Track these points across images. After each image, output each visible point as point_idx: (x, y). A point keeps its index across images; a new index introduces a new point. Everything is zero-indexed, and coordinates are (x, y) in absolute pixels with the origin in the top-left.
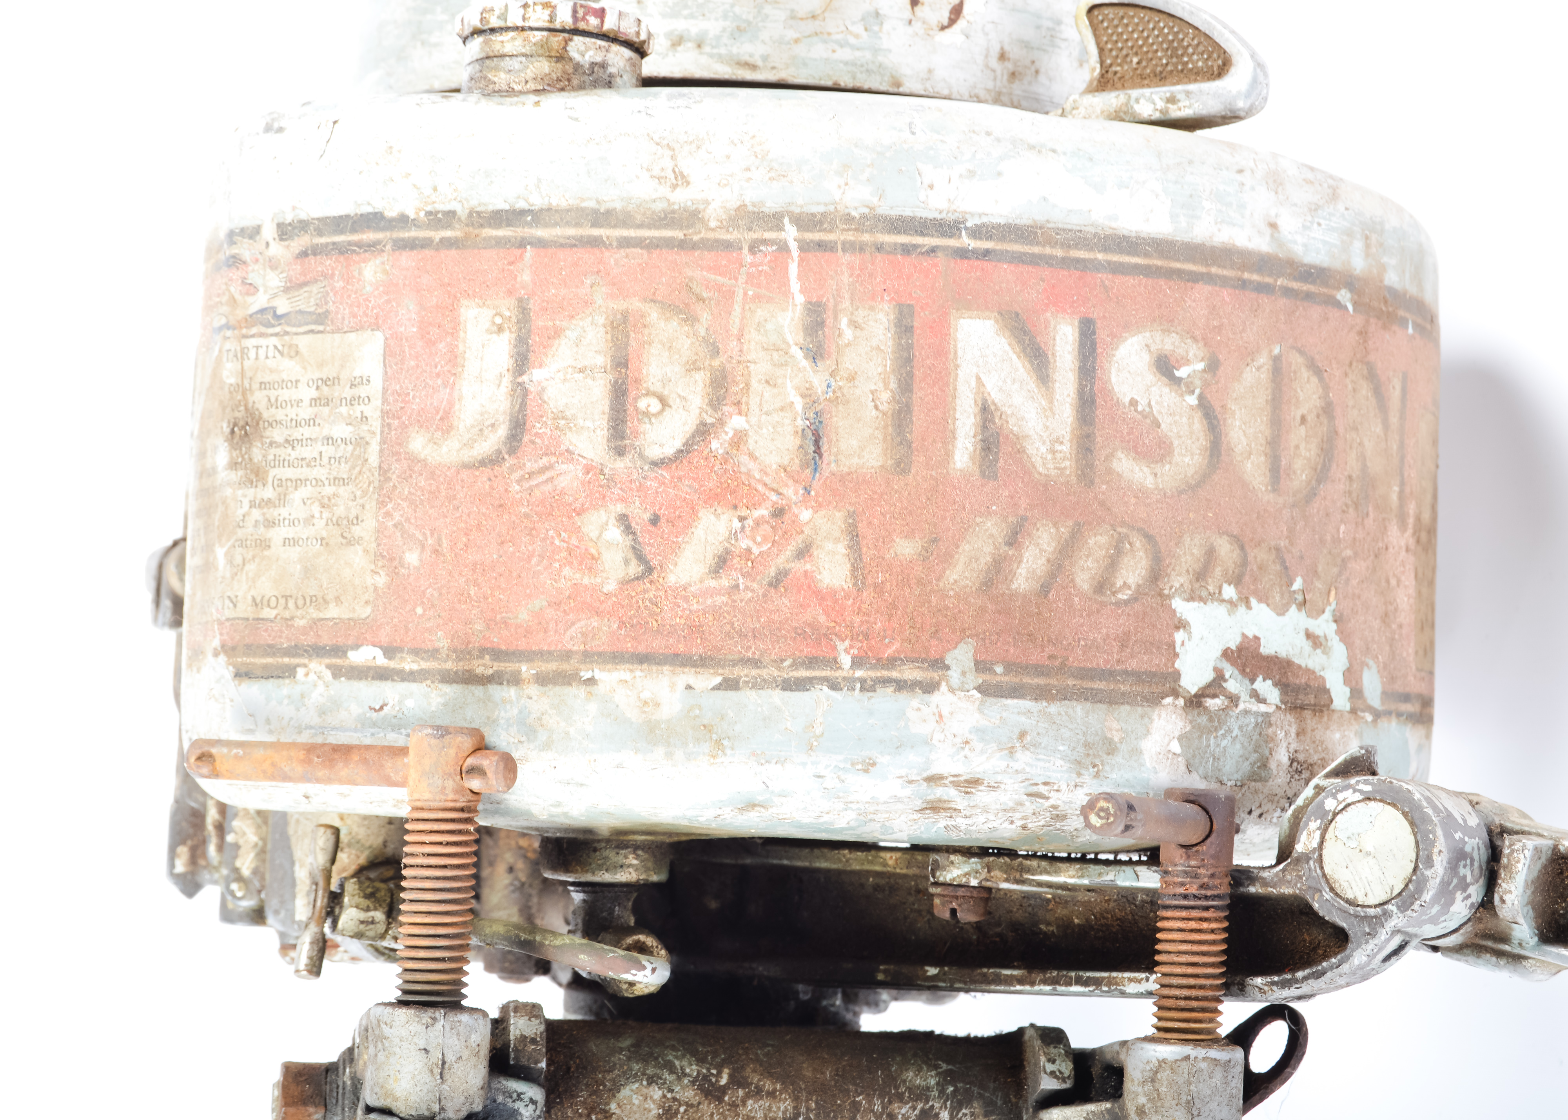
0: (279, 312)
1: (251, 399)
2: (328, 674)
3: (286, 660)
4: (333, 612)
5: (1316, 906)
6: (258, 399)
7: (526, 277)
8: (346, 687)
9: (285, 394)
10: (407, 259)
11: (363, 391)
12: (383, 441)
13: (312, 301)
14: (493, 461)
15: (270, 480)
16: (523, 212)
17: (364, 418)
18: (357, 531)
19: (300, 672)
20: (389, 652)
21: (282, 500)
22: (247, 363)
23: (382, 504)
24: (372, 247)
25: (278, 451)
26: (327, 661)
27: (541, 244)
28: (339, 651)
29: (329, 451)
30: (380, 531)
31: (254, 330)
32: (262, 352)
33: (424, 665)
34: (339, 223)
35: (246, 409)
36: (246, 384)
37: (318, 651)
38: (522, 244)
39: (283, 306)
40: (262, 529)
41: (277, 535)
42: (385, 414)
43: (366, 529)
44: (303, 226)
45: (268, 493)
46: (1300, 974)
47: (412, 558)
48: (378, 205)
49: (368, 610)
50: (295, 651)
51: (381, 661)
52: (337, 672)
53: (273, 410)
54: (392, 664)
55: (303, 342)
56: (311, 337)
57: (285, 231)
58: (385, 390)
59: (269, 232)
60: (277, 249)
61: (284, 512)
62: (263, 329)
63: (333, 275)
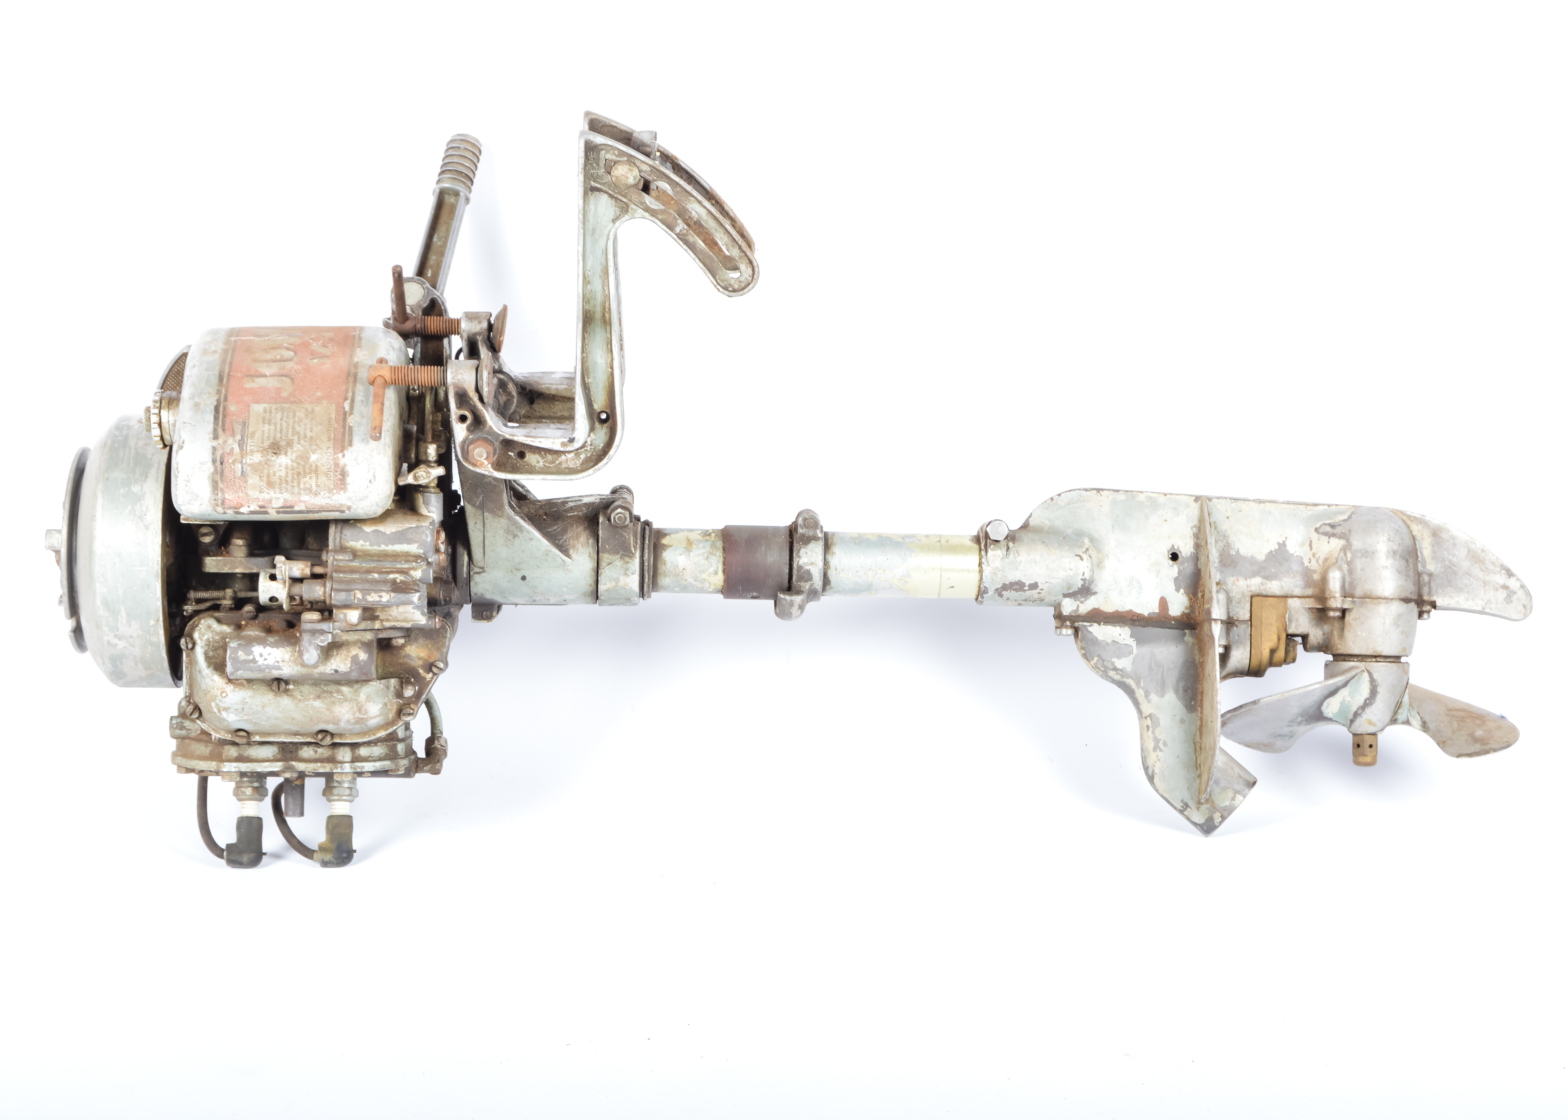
0: (240, 439)
1: (266, 447)
2: (352, 416)
3: (347, 429)
4: (333, 416)
5: (425, 306)
6: (266, 444)
7: (239, 375)
8: (356, 411)
9: (266, 435)
10: (230, 398)
11: (268, 409)
12: (284, 403)
13: (239, 426)
14: (292, 379)
15: (292, 438)
16: (220, 375)
17: (276, 409)
18: (310, 409)
19: (351, 425)
20: (346, 399)
21: (298, 433)
22: (255, 450)
23: (302, 402)
24: (224, 408)
25: (283, 435)
26: (348, 416)
27: (230, 371)
28: (345, 413)
29: (285, 419)
30: (310, 403)
31: (245, 448)
32: (252, 444)
33: (350, 391)
34: (216, 418)
35: (269, 449)
36: (261, 449)
37: (345, 420)
38: (229, 375)
39: (239, 437)
40: (307, 439)
41: (309, 434)
42: (276, 403)
43: (309, 407)
44: (215, 430)
45: (296, 438)
46: (443, 308)
47: (319, 394)
48: (212, 407)
49: (334, 405)
50: (344, 427)
51: (348, 401)
52: (351, 413)
53: (270, 438)
54: (350, 399)
55: (251, 429)
56: (249, 427)
57: (216, 437)
58: (268, 403)
59: (215, 443)
60: (221, 441)
61: (302, 432)
62: (245, 444)
63: (232, 420)
